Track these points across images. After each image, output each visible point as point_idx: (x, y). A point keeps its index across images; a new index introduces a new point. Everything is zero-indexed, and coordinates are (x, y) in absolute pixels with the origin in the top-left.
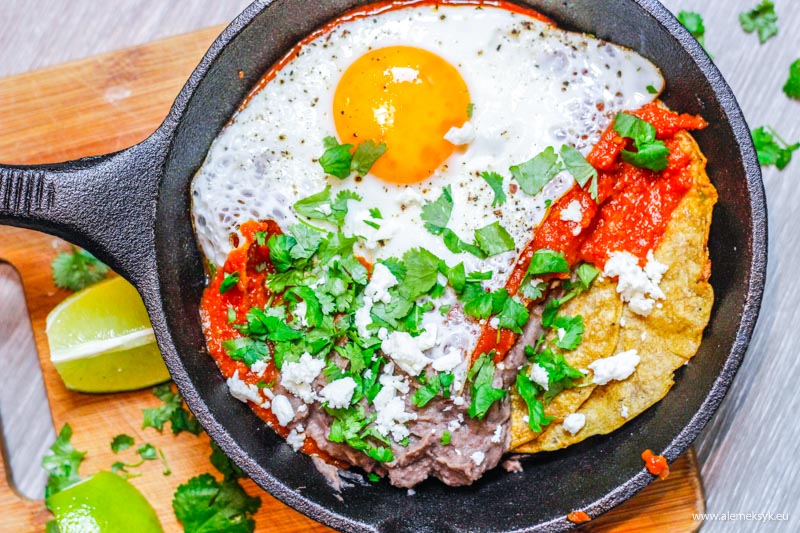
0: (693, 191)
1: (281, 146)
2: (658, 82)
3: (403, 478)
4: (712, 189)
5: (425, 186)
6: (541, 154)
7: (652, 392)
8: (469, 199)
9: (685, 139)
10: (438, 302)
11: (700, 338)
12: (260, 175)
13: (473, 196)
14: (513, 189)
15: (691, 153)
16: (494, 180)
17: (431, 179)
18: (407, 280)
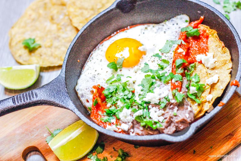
0: (210, 36)
1: (96, 73)
2: (187, 18)
3: (168, 131)
4: (214, 31)
5: (139, 65)
6: (166, 43)
7: (226, 80)
8: (152, 62)
9: (201, 26)
10: (156, 85)
11: (231, 62)
12: (93, 81)
13: (153, 61)
14: (163, 54)
15: (204, 29)
16: (157, 55)
17: (140, 63)
18: (145, 87)
